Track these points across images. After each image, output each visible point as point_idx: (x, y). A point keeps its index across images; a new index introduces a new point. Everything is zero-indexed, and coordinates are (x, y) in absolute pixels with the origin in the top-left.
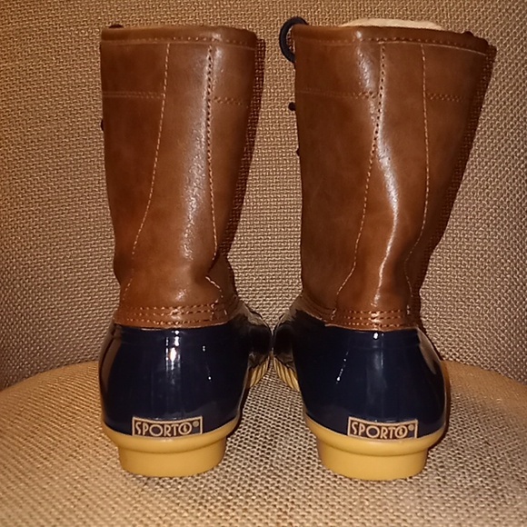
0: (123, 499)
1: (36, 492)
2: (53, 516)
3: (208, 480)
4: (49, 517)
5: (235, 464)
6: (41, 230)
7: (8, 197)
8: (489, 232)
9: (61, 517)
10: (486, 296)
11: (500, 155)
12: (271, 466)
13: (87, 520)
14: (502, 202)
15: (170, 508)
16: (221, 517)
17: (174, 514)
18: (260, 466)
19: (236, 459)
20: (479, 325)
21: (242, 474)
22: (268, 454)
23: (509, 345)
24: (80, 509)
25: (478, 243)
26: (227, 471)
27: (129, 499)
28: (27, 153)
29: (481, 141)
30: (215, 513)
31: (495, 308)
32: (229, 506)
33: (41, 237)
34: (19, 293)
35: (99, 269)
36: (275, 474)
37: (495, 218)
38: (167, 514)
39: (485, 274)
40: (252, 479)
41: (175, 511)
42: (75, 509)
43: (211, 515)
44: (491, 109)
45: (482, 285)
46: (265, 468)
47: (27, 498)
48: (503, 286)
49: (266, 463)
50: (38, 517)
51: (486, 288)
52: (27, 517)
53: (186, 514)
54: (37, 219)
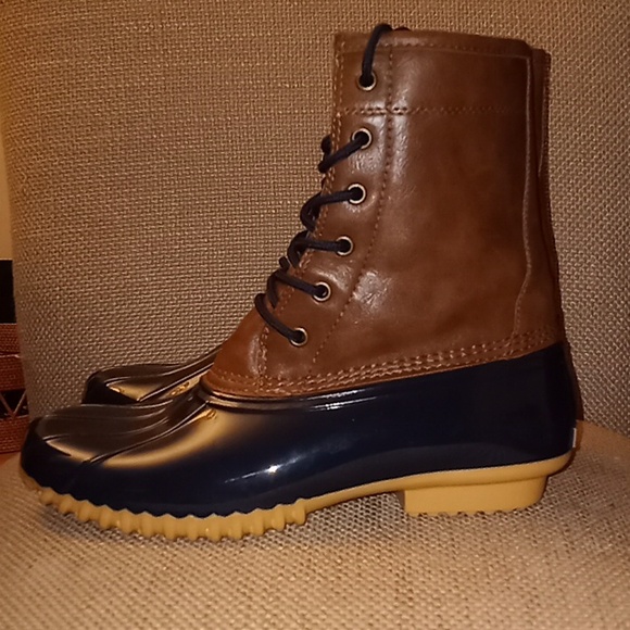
0: (220, 562)
1: (121, 553)
2: (145, 579)
3: (312, 542)
4: (141, 580)
5: (338, 524)
6: (90, 255)
7: (52, 216)
8: (601, 270)
9: (154, 579)
10: (595, 342)
11: (616, 183)
12: (380, 527)
13: (184, 583)
14: (617, 236)
15: (275, 571)
16: (332, 582)
17: (280, 578)
18: (367, 527)
19: (339, 519)
20: (586, 374)
21: (349, 535)
22: (374, 514)
23: (620, 397)
24: (175, 572)
25: (589, 281)
26: (331, 532)
27: (227, 561)
28: (76, 165)
29: (596, 165)
30: (325, 578)
31: (606, 355)
32: (340, 570)
33: (90, 263)
34: (62, 327)
35: (156, 301)
36: (386, 536)
37: (609, 253)
38: (272, 578)
39: (596, 317)
40: (360, 541)
41: (281, 575)
42: (169, 571)
43: (321, 579)
44: (608, 130)
45: (592, 329)
46: (373, 529)
47: (111, 559)
48: (615, 331)
49: (373, 524)
50: (128, 579)
51: (595, 333)
52: (116, 579)
53: (293, 579)
54: (86, 242)
